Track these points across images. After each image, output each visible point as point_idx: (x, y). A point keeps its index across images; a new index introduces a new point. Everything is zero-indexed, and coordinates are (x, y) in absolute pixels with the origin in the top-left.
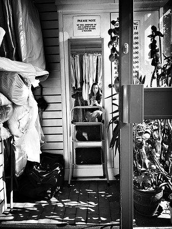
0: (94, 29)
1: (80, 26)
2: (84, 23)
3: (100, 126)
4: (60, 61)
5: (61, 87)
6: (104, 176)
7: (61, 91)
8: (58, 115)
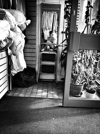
3: (55, 54)
4: (36, 15)
5: (36, 31)
6: (55, 80)
7: (36, 33)
8: (33, 46)
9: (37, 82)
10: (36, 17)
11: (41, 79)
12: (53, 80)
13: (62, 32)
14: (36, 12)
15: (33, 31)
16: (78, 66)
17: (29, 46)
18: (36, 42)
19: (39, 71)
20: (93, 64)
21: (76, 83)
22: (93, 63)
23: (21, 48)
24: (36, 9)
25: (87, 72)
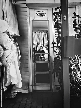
0: (44, 15)
1: (38, 14)
2: (40, 13)
3: (48, 63)
5: (28, 44)
6: (50, 90)
10: (27, 32)
13: (53, 43)
18: (28, 54)
23: (12, 58)
24: (27, 26)
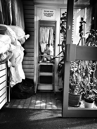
0: (52, 16)
1: (45, 14)
3: (52, 65)
4: (34, 31)
5: (34, 44)
6: (53, 90)
7: (34, 46)
8: (31, 58)
9: (35, 93)
10: (34, 32)
11: (39, 90)
12: (51, 90)
13: (59, 45)
14: (34, 27)
15: (31, 44)
16: (75, 76)
17: (27, 58)
18: (34, 54)
19: (37, 82)
20: (89, 74)
21: (74, 93)
22: (89, 72)
23: (20, 60)
24: (34, 25)
25: (84, 82)
